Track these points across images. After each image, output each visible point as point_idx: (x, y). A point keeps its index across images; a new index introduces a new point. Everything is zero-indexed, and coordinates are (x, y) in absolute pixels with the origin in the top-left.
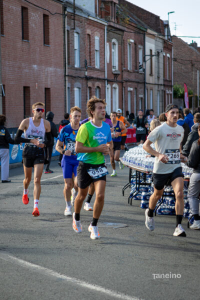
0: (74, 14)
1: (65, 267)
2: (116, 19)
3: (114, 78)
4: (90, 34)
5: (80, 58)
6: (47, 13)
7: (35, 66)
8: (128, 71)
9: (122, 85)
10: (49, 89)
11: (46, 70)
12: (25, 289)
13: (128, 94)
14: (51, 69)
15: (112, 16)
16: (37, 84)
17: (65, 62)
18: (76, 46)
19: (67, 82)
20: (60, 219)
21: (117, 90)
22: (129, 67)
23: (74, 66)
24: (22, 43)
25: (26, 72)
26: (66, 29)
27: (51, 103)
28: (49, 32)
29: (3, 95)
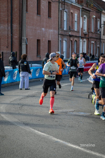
0: (64, 2)
1: (59, 135)
2: (86, 5)
3: (84, 36)
4: (73, 12)
5: (67, 25)
6: (50, 1)
7: (43, 29)
8: (92, 32)
9: (89, 40)
10: (50, 41)
11: (49, 31)
12: (39, 146)
13: (91, 45)
14: (52, 31)
15: (84, 3)
16: (44, 38)
17: (59, 27)
18: (65, 19)
19: (60, 37)
20: (56, 110)
21: (86, 43)
22: (93, 30)
23: (64, 29)
24: (37, 17)
25: (39, 32)
26: (60, 10)
27: (51, 48)
28: (51, 11)
29: (26, 44)
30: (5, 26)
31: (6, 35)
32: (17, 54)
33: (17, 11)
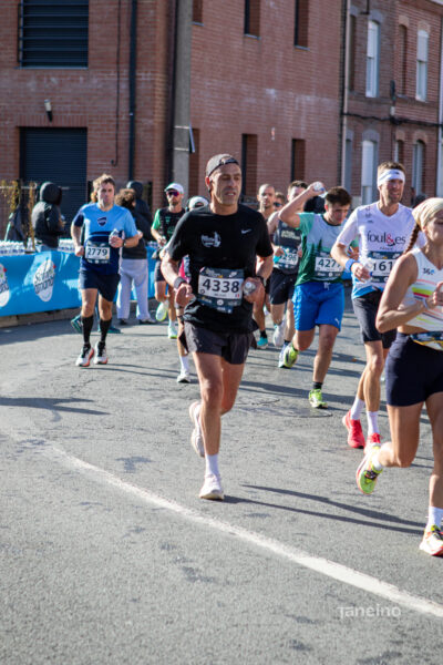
4: (407, 24)
5: (379, 76)
7: (272, 92)
10: (302, 142)
11: (297, 101)
14: (309, 99)
16: (273, 129)
17: (344, 84)
18: (372, 49)
19: (345, 128)
23: (364, 94)
24: (244, 42)
25: (251, 104)
26: (348, 13)
27: (306, 172)
28: (307, 19)
29: (191, 151)
30: (106, 79)
31: (112, 115)
32: (154, 191)
33: (155, 18)
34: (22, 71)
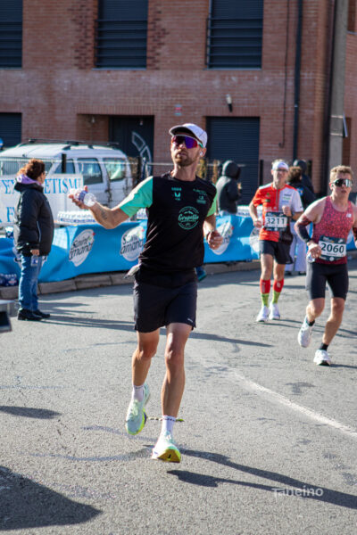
29: (344, 136)
30: (277, 77)
31: (280, 108)
32: (314, 168)
33: (317, 28)
34: (209, 72)
